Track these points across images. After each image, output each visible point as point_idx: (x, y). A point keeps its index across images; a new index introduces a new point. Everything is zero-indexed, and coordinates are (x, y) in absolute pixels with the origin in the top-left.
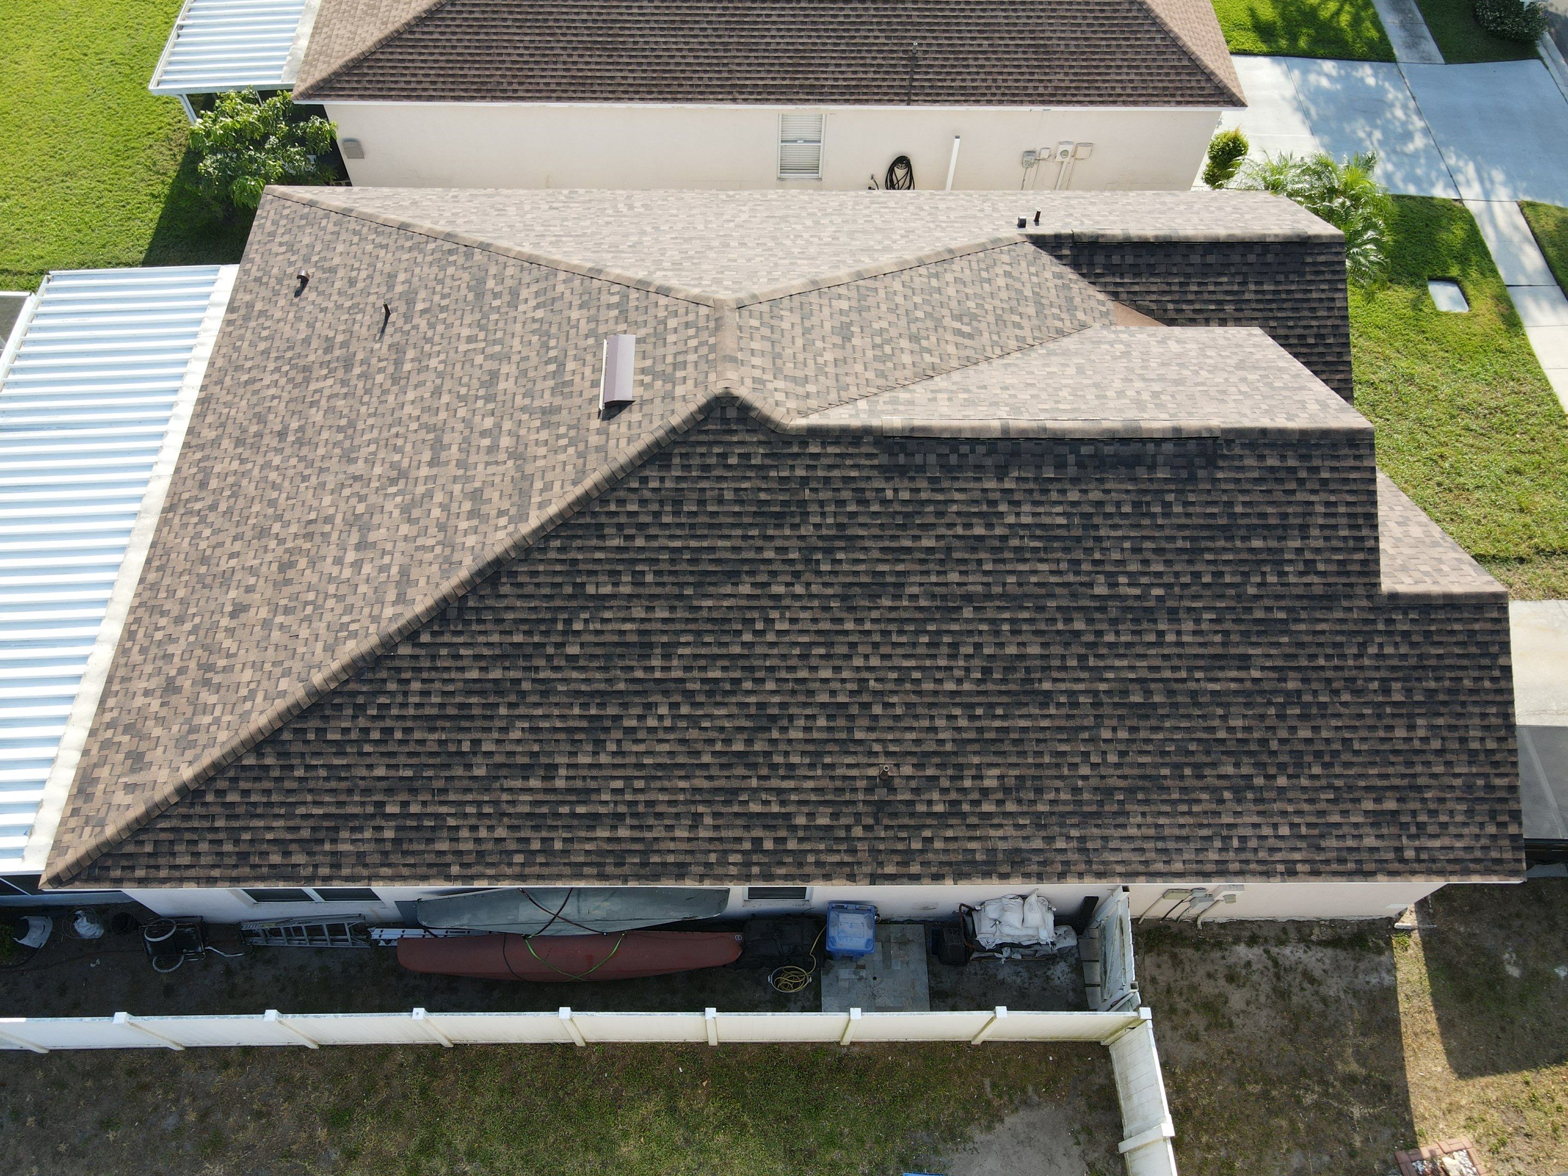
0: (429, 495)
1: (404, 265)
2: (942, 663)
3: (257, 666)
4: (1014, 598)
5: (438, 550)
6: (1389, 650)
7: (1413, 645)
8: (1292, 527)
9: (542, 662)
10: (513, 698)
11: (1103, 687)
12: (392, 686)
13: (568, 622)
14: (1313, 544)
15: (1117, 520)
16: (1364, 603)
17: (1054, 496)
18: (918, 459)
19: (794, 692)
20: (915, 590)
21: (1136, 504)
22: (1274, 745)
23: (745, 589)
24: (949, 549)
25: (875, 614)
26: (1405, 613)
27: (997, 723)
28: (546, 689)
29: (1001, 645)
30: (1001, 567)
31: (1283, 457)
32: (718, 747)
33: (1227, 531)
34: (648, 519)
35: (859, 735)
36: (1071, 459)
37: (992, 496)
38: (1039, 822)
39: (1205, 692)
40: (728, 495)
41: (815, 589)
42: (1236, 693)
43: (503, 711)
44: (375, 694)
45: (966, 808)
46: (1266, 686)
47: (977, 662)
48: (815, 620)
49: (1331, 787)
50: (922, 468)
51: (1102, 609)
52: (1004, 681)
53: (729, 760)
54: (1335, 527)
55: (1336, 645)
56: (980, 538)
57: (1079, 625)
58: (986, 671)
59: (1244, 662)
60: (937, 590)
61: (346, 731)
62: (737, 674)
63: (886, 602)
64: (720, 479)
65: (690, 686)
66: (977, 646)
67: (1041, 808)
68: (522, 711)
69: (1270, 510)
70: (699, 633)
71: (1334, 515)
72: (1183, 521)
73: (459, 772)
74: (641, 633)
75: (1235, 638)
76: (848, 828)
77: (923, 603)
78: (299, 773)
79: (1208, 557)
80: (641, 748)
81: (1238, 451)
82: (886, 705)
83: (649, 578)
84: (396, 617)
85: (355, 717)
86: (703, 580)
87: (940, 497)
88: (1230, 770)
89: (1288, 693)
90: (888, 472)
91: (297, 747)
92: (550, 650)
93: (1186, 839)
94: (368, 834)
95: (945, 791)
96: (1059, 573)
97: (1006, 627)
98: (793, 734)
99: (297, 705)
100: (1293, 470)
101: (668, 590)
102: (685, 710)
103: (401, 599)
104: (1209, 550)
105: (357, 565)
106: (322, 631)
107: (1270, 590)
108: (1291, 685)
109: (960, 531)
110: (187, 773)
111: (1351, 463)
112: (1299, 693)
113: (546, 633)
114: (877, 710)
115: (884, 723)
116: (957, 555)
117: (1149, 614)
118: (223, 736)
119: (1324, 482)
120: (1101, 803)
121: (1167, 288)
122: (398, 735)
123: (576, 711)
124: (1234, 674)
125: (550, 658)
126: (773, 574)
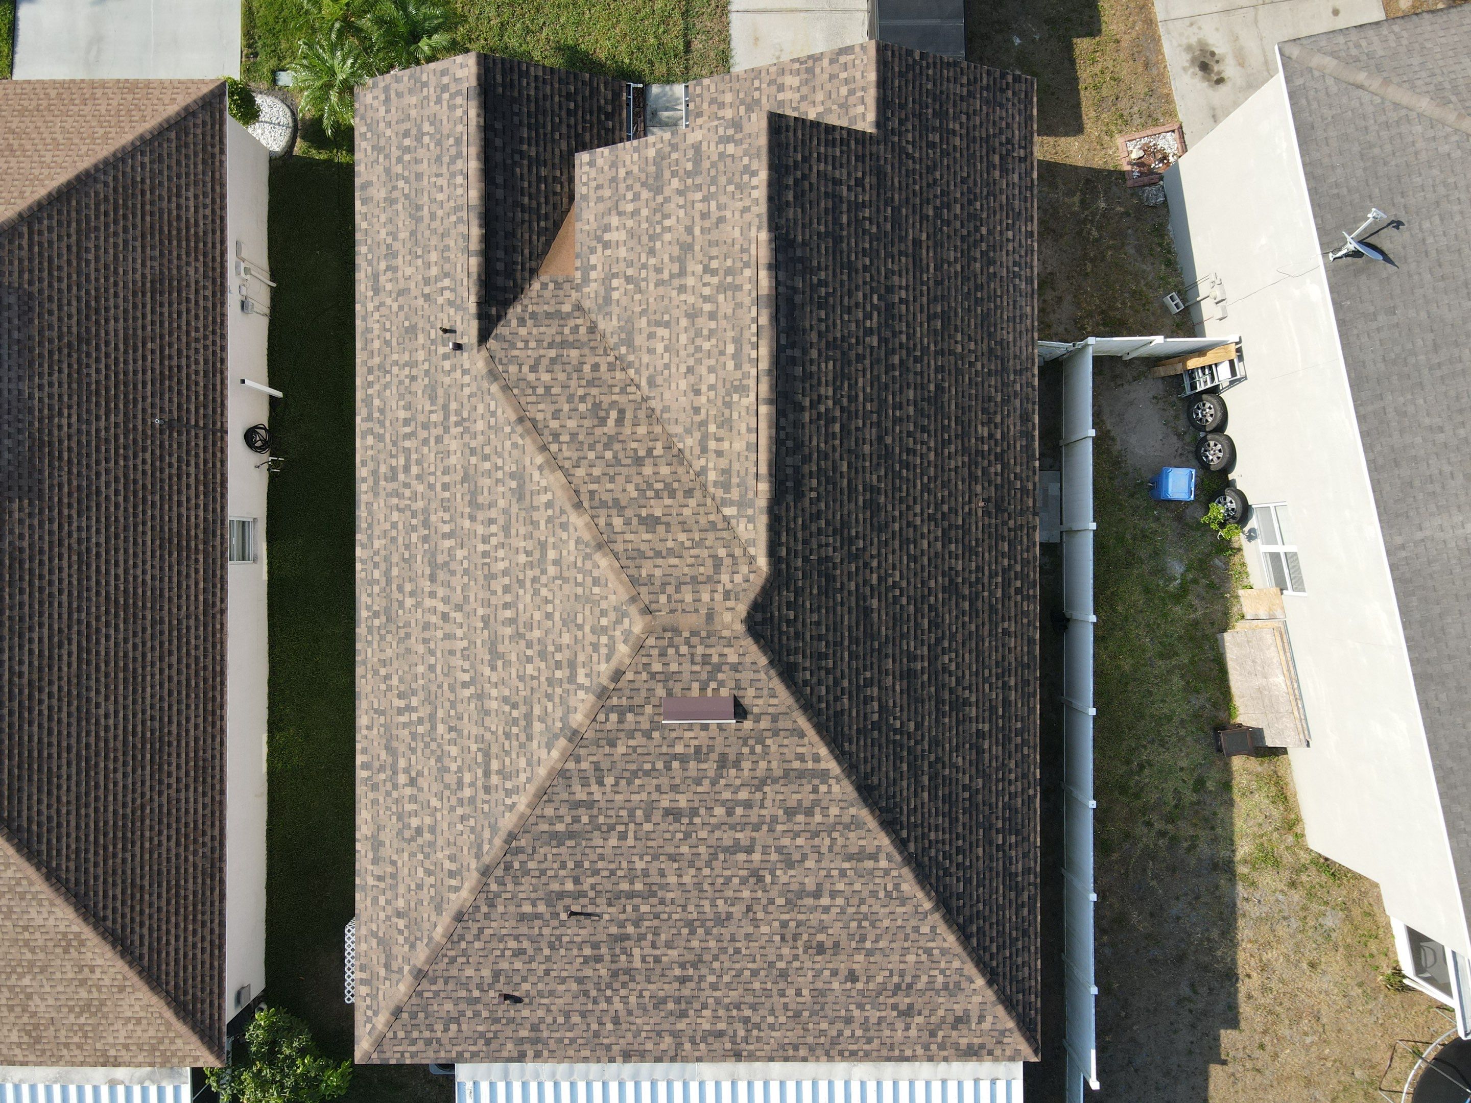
0: (780, 850)
1: (512, 909)
2: (918, 461)
3: (905, 951)
4: (880, 406)
5: (835, 835)
6: (910, 138)
7: (907, 119)
8: (834, 190)
9: (919, 747)
10: (940, 766)
11: (932, 347)
12: (933, 852)
13: (895, 732)
14: (845, 177)
15: (830, 322)
16: (882, 147)
17: (814, 368)
18: (790, 471)
19: (936, 567)
20: (875, 477)
21: (820, 307)
22: (965, 232)
23: (875, 603)
24: (849, 451)
25: (890, 508)
26: (888, 119)
27: (953, 424)
28: (935, 743)
29: (908, 417)
30: (861, 413)
31: (787, 187)
32: (967, 619)
33: (838, 240)
34: (831, 677)
35: (960, 522)
36: (789, 352)
37: (814, 417)
38: (1006, 401)
39: (935, 275)
40: (815, 617)
41: (875, 552)
42: (935, 253)
43: (947, 772)
44: (937, 863)
45: (999, 450)
46: (931, 231)
47: (918, 435)
48: (894, 552)
49: (987, 198)
50: (797, 469)
51: (886, 341)
52: (929, 417)
53: (974, 612)
54: (834, 157)
55: (907, 176)
56: (842, 427)
57: (896, 360)
58: (924, 429)
59: (917, 243)
60: (875, 461)
61: (958, 880)
62: (926, 607)
63: (882, 499)
64: (804, 625)
65: (933, 641)
66: (909, 434)
67: (999, 399)
68: (947, 759)
69: (823, 205)
70: (902, 636)
71: (826, 157)
72: (830, 272)
73: (980, 797)
74: (901, 679)
75: (903, 248)
76: (1010, 530)
77: (882, 473)
78: (981, 906)
79: (853, 258)
80: (967, 672)
81: (783, 222)
82: (943, 502)
83: (868, 674)
84: (889, 858)
85: (951, 875)
86: (870, 635)
87: (815, 456)
88: (978, 265)
89: (936, 216)
90: (799, 495)
91: (967, 911)
92: (912, 743)
93: (1015, 301)
94: (1013, 853)
95: (990, 465)
96: (864, 370)
97: (898, 413)
98: (960, 568)
99: (944, 917)
100: (796, 181)
101: (875, 660)
102: (946, 644)
103: (874, 857)
104: (849, 256)
105: (833, 894)
106: (887, 910)
107: (874, 215)
108: (931, 213)
109: (837, 442)
110: (980, 982)
111: (791, 134)
112: (935, 208)
113: (902, 746)
114: (945, 508)
115: (953, 504)
116: (853, 446)
117: (890, 307)
118: (956, 964)
119: (804, 159)
120: (997, 357)
121: (526, 225)
122: (960, 842)
123: (947, 720)
124: (924, 252)
125: (917, 743)
126: (865, 582)
